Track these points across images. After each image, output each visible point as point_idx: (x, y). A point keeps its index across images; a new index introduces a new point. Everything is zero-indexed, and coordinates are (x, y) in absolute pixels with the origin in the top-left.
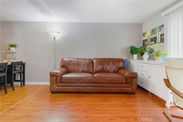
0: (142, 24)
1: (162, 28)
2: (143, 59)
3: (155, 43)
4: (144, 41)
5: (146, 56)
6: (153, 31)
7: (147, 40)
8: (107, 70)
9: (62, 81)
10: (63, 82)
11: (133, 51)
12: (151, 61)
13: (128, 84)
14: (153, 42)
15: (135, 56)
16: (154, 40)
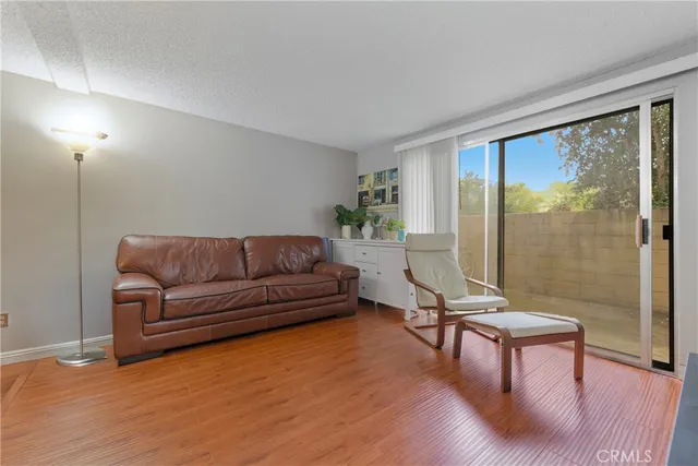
0: (355, 154)
1: (394, 174)
2: (362, 237)
3: (383, 201)
4: (362, 195)
5: (367, 230)
6: (379, 177)
7: (366, 193)
8: (286, 268)
9: (169, 312)
10: (169, 316)
11: (342, 216)
12: (378, 240)
13: (344, 293)
14: (379, 201)
15: (346, 229)
16: (381, 195)
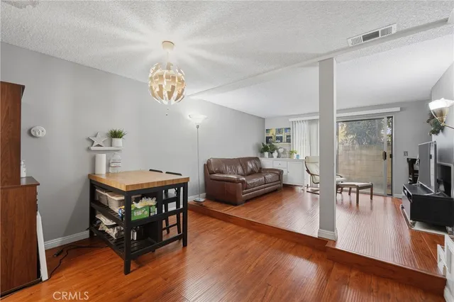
0: (264, 119)
1: (288, 130)
2: (272, 157)
3: (281, 141)
4: (268, 138)
5: (275, 154)
6: (279, 131)
7: (271, 137)
12: (280, 159)
14: (279, 141)
15: (266, 154)
16: (277, 138)
